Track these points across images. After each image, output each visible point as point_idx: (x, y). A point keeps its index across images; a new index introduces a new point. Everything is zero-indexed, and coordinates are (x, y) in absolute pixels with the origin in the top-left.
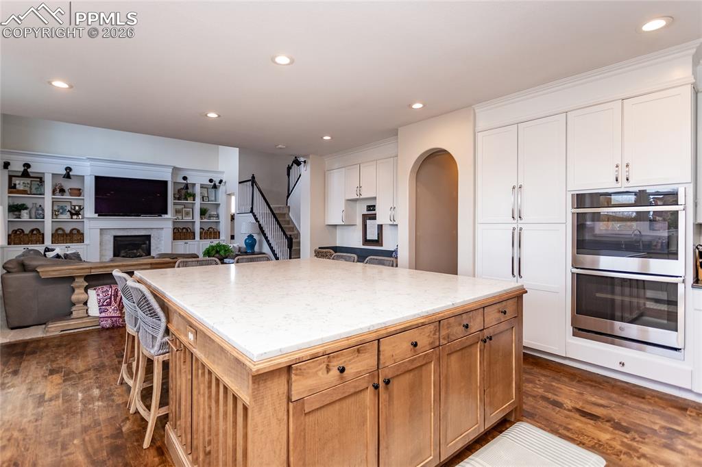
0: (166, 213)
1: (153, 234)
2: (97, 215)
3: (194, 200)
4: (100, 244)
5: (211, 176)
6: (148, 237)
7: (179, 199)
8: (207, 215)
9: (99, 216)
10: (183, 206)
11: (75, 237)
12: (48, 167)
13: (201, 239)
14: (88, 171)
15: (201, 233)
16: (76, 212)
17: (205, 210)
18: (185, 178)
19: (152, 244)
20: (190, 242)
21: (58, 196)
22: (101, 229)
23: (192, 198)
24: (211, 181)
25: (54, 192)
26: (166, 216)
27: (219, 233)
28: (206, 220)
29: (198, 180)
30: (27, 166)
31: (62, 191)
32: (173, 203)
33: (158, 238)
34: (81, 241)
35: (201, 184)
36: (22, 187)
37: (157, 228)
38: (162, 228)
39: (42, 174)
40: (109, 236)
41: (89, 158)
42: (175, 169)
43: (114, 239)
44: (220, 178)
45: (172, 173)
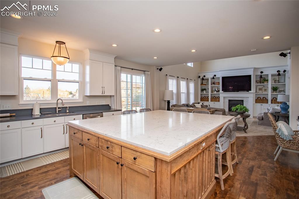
0: (250, 90)
1: (244, 100)
2: (223, 91)
3: (268, 83)
4: (224, 103)
5: (278, 69)
6: (242, 101)
7: (258, 83)
8: (278, 91)
10: (263, 86)
11: (217, 100)
12: (209, 76)
13: (272, 103)
14: (220, 75)
15: (272, 100)
16: (218, 91)
17: (277, 87)
18: (262, 72)
19: (244, 104)
20: (264, 105)
22: (224, 97)
23: (266, 82)
24: (278, 71)
25: (212, 84)
26: (250, 92)
28: (275, 93)
29: (270, 72)
30: (204, 76)
31: (214, 83)
32: (256, 85)
33: (247, 102)
34: (219, 101)
35: (272, 74)
36: (205, 83)
37: (246, 97)
38: (249, 97)
39: (208, 78)
40: (227, 100)
41: (220, 71)
42: (255, 69)
43: (229, 101)
44: (285, 69)
45: (254, 71)
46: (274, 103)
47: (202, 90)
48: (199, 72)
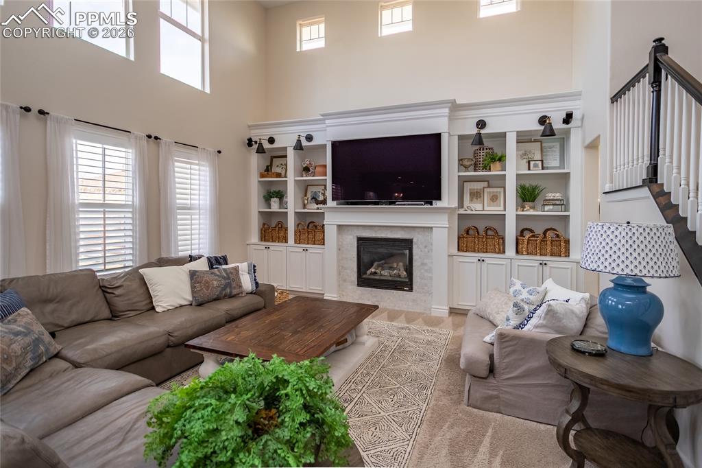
0: (439, 198)
1: (417, 238)
2: (335, 202)
3: (504, 169)
4: (339, 249)
5: (543, 109)
6: (408, 243)
7: (466, 168)
8: (539, 201)
9: (337, 205)
10: (486, 184)
13: (517, 253)
15: (519, 241)
17: (534, 189)
18: (481, 124)
19: (414, 258)
20: (491, 258)
21: (301, 178)
22: (339, 226)
23: (498, 164)
24: (543, 121)
26: (437, 204)
27: (568, 242)
28: (532, 212)
29: (512, 124)
30: (272, 140)
31: (306, 169)
32: (459, 176)
33: (426, 247)
34: (322, 242)
37: (424, 227)
38: (432, 228)
39: (285, 149)
40: (351, 237)
41: (323, 115)
42: (455, 107)
43: (358, 243)
44: (569, 111)
45: (449, 116)
46: (528, 254)
47: (268, 197)
48: (249, 124)
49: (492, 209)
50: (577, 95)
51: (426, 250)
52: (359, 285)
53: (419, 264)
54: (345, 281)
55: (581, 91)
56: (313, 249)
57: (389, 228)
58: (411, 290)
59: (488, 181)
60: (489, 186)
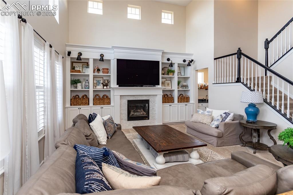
0: (159, 84)
1: (151, 99)
2: (118, 85)
3: (174, 75)
4: (120, 106)
5: (185, 57)
6: (147, 101)
9: (119, 86)
10: (165, 80)
11: (106, 101)
13: (178, 102)
14: (113, 56)
15: (178, 98)
16: (106, 84)
17: (181, 82)
18: (168, 60)
19: (150, 107)
20: (173, 105)
21: (96, 74)
23: (172, 73)
24: (184, 61)
25: (94, 71)
26: (158, 86)
27: (189, 98)
29: (177, 60)
30: (80, 54)
31: (99, 70)
32: (162, 77)
33: (154, 102)
34: (109, 103)
35: (178, 64)
36: (78, 69)
37: (153, 95)
38: (157, 95)
39: (88, 59)
40: (125, 100)
41: (113, 47)
42: (163, 53)
43: (128, 102)
44: (193, 59)
45: (162, 56)
47: (74, 82)
48: (66, 44)
49: (169, 88)
50: (192, 55)
51: (154, 103)
52: (128, 120)
53: (152, 109)
54: (122, 119)
55: (193, 54)
56: (105, 107)
57: (140, 96)
58: (149, 119)
59: (166, 79)
60: (166, 81)
